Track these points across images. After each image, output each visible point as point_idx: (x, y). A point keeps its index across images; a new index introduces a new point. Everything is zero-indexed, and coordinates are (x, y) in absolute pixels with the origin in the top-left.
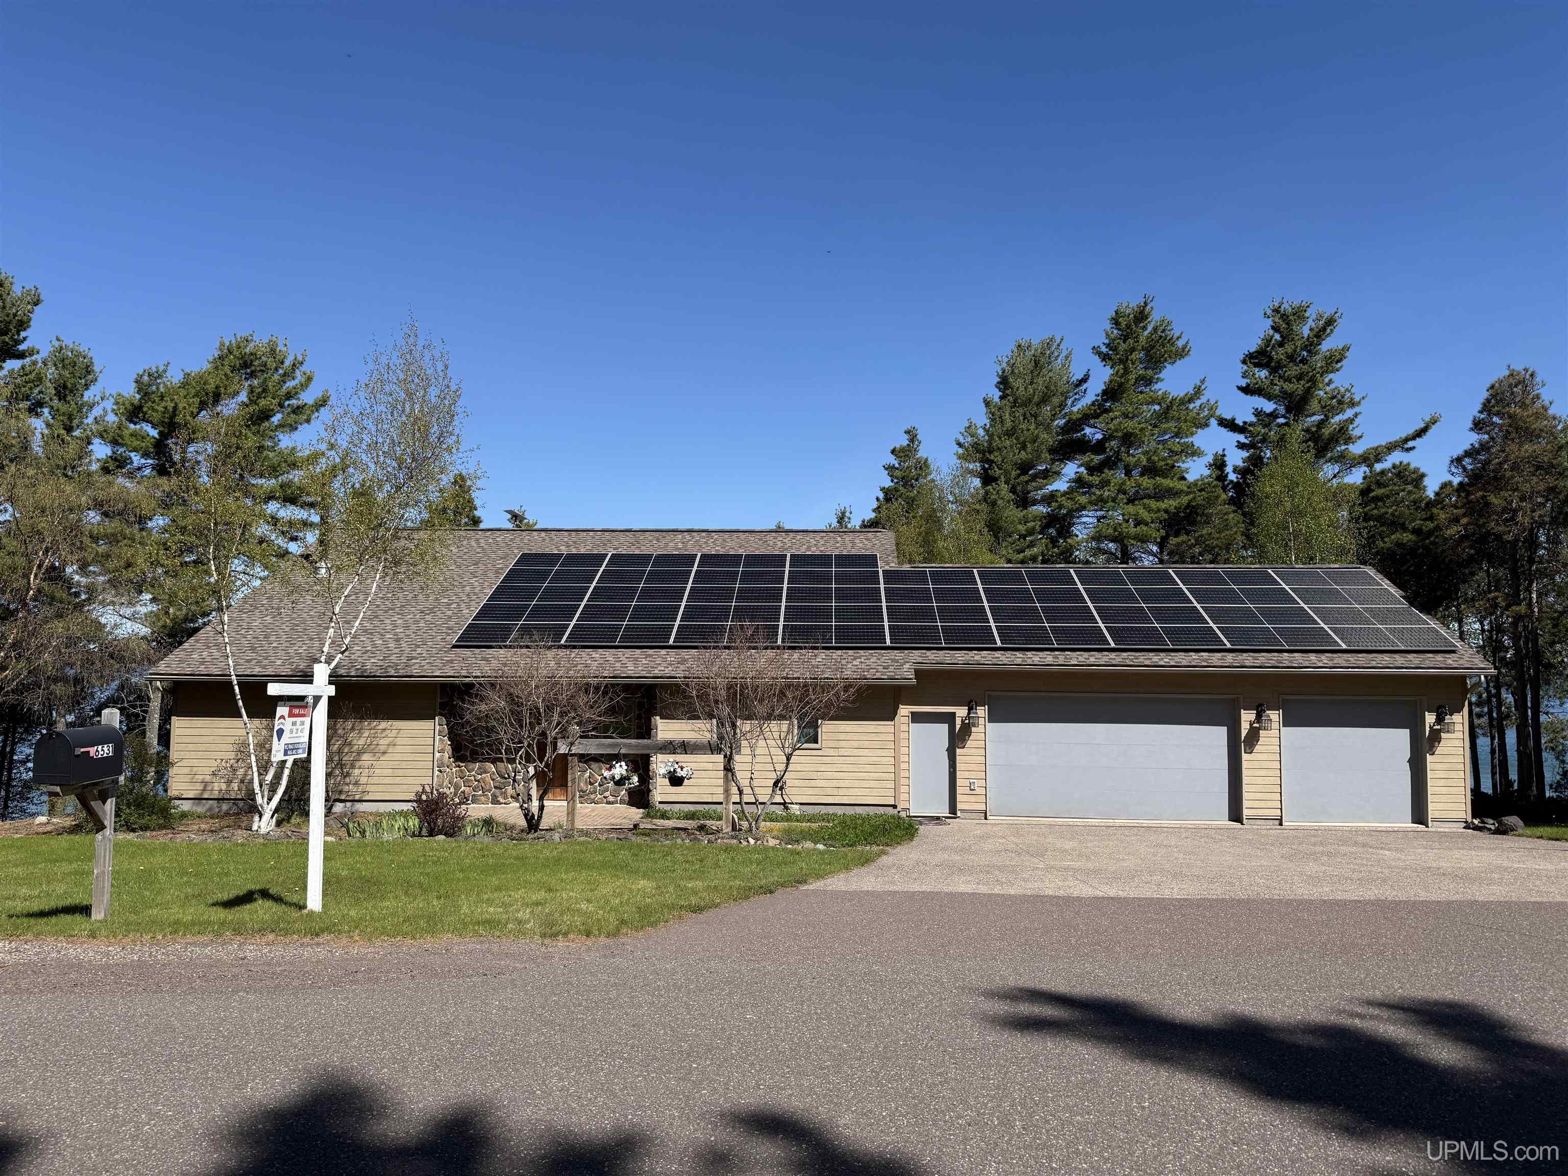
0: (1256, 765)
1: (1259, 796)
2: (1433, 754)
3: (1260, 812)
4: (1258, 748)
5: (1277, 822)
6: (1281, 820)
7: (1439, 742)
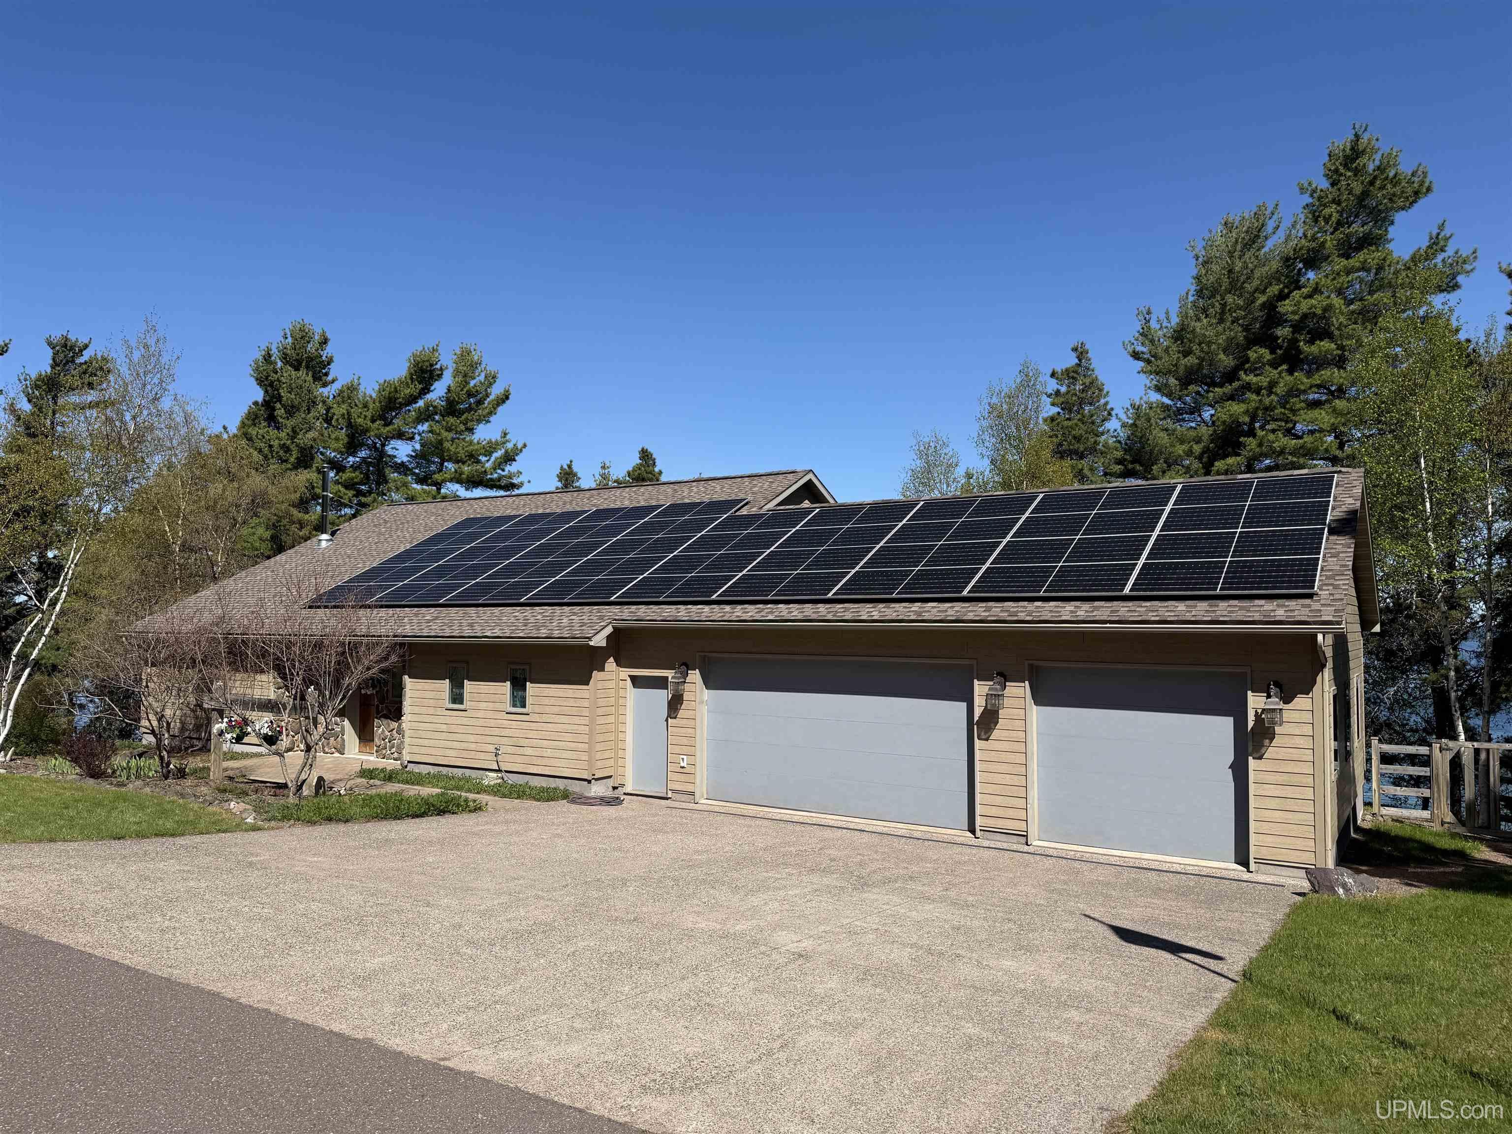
0: (993, 756)
1: (998, 800)
2: (1260, 758)
3: (1000, 823)
4: (996, 734)
5: (1023, 840)
6: (1026, 836)
7: (1272, 739)
